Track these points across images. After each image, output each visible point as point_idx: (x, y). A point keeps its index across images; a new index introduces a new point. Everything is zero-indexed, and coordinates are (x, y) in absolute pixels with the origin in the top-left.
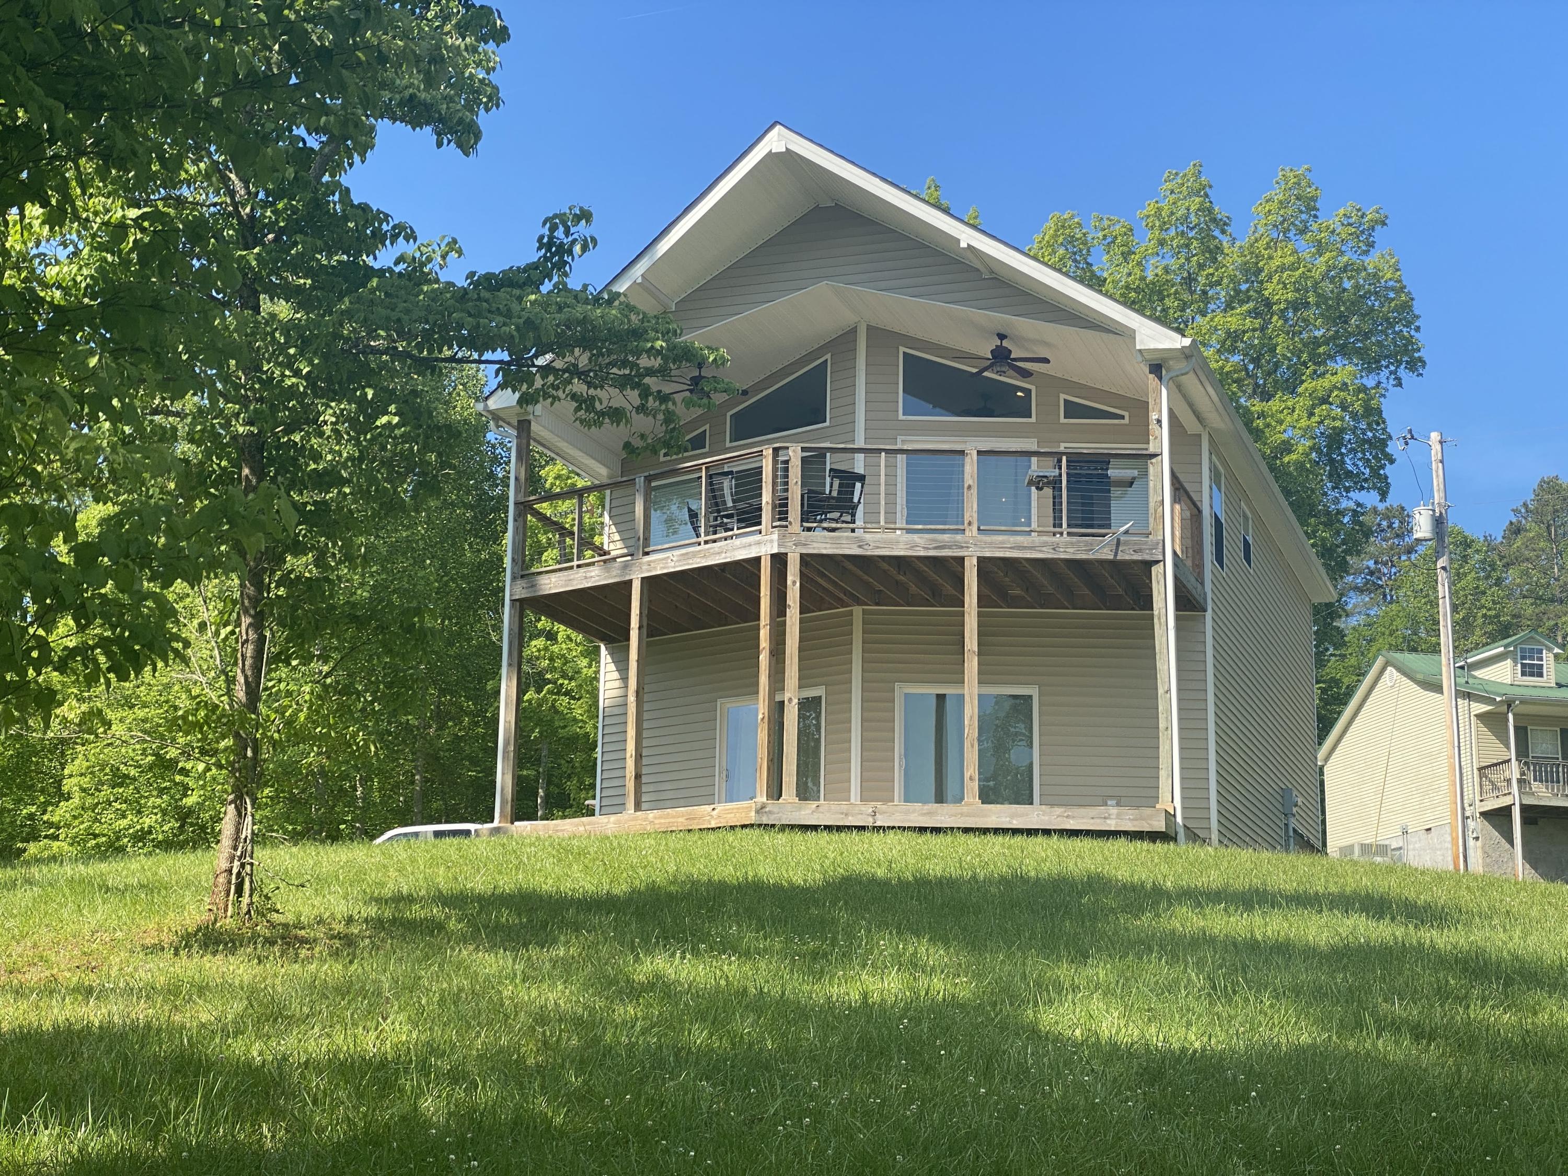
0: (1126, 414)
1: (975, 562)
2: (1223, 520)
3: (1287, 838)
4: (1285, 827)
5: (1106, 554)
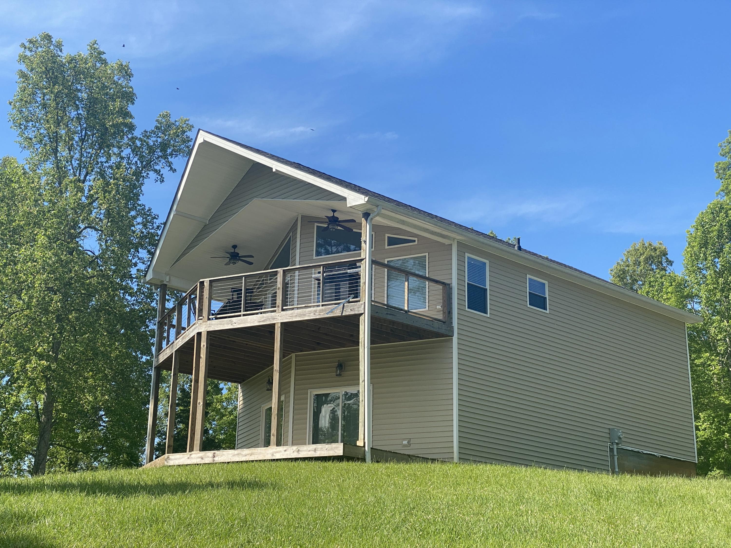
0: (416, 239)
1: (279, 325)
2: (488, 287)
3: (612, 456)
4: (612, 450)
5: (337, 313)
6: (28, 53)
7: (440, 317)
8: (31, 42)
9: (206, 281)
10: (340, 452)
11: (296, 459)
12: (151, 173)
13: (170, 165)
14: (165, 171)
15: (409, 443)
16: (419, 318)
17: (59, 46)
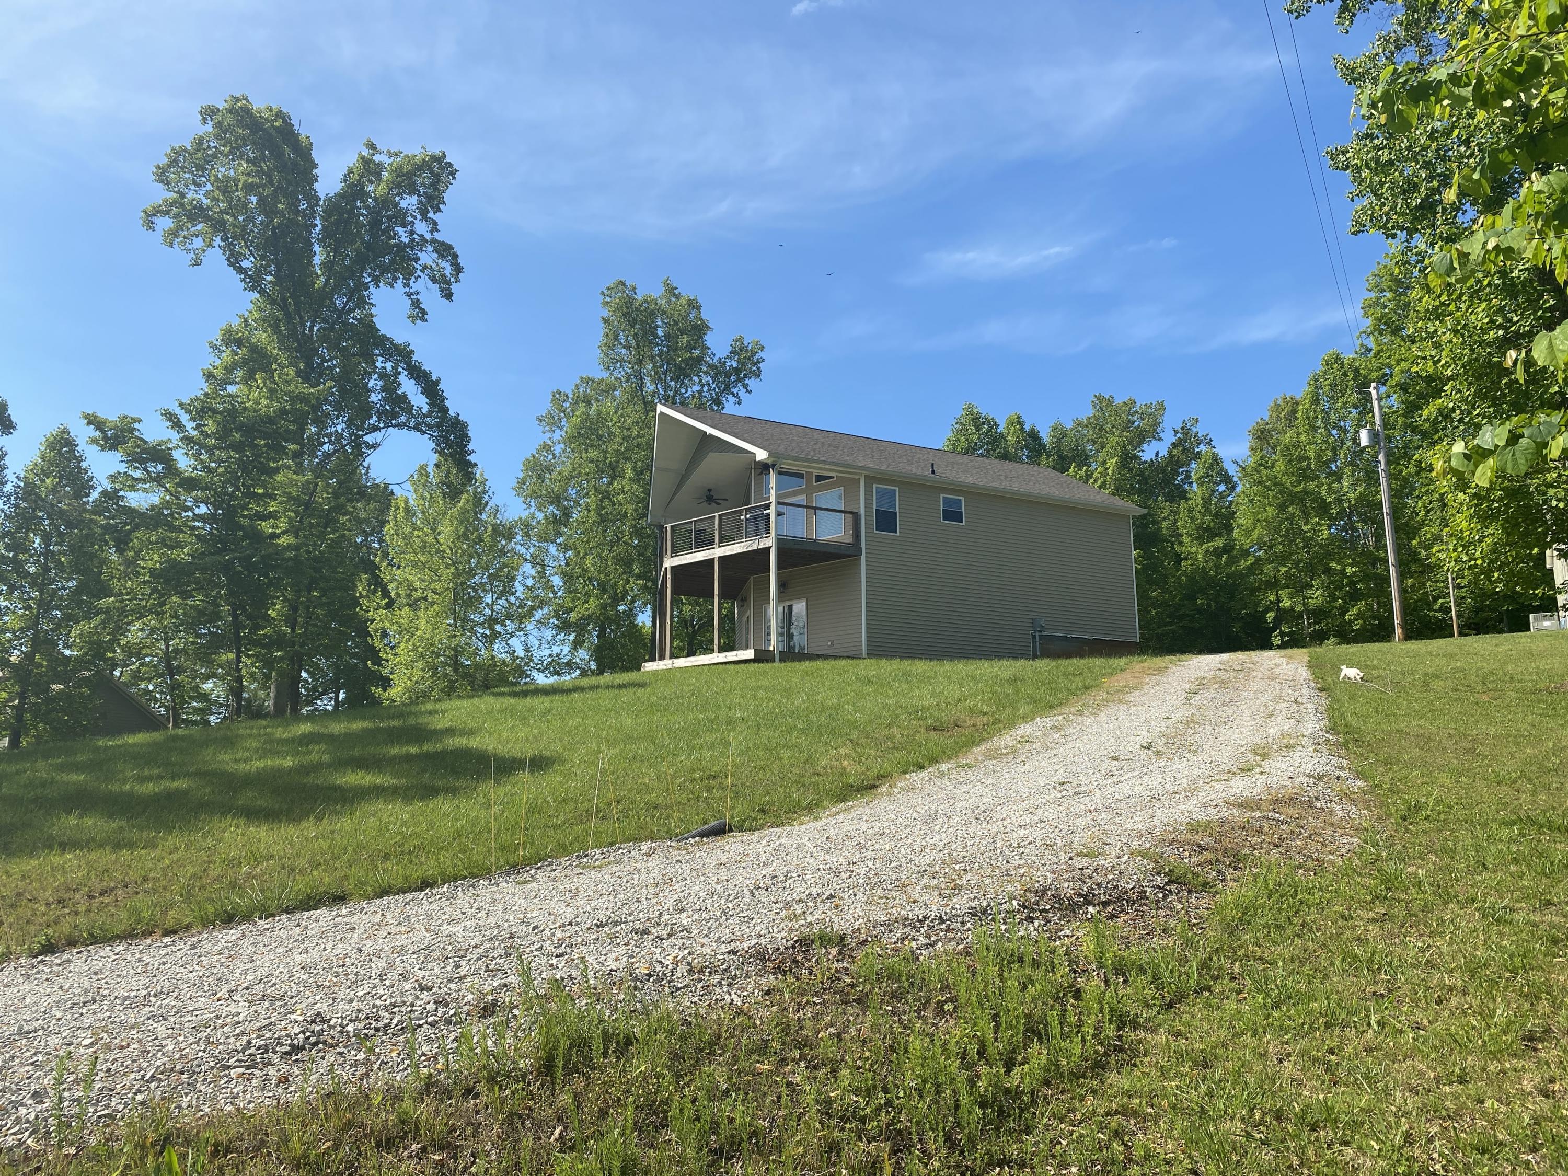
1: (718, 559)
2: (897, 510)
3: (1034, 642)
4: (1034, 637)
5: (755, 547)
6: (608, 299)
7: (850, 540)
8: (608, 289)
9: (669, 526)
10: (752, 657)
11: (726, 663)
12: (730, 397)
13: (745, 386)
14: (742, 393)
15: (832, 644)
16: (826, 544)
17: (634, 289)
